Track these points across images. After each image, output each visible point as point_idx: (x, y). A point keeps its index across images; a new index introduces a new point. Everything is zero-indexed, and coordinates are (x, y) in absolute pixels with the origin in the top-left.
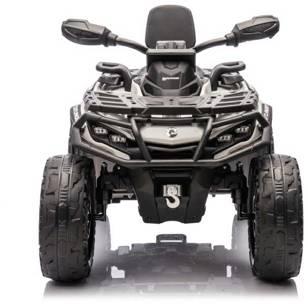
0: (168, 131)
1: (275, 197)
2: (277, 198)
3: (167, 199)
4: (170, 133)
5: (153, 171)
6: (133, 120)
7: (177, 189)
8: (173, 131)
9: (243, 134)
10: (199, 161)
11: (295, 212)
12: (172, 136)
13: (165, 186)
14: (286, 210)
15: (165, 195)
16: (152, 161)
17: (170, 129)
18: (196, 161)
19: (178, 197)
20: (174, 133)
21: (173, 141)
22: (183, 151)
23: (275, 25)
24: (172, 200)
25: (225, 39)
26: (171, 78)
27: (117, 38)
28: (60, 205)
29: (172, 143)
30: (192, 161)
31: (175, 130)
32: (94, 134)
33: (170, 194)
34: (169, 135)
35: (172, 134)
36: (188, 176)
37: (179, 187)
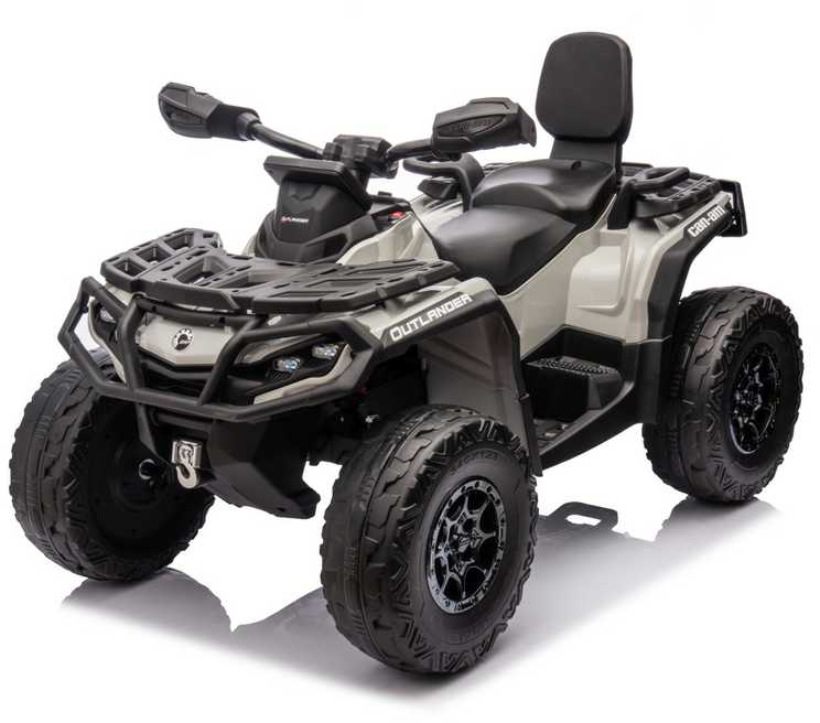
0: (178, 336)
4: (179, 340)
9: (323, 360)
10: (206, 406)
11: (382, 542)
12: (180, 347)
13: (175, 443)
14: (366, 534)
20: (185, 342)
23: (504, 120)
26: (294, 219)
27: (257, 125)
29: (175, 362)
30: (193, 402)
31: (189, 336)
32: (100, 319)
35: (181, 342)
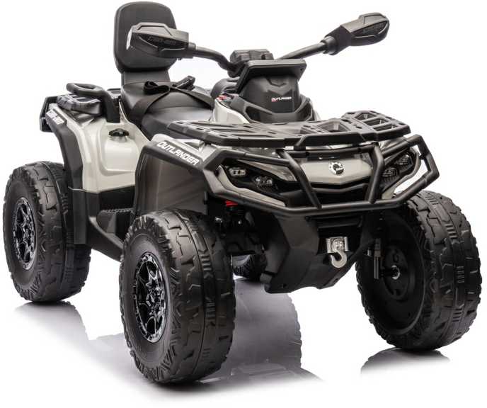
1: (450, 243)
2: (453, 243)
3: (332, 257)
5: (316, 220)
6: (286, 154)
7: (344, 242)
8: (338, 167)
15: (329, 251)
16: (323, 207)
17: (333, 164)
18: (374, 202)
19: (345, 252)
21: (341, 179)
22: (355, 190)
24: (338, 257)
25: (323, 44)
28: (205, 277)
33: (335, 250)
34: (335, 172)
36: (356, 224)
37: (345, 238)
